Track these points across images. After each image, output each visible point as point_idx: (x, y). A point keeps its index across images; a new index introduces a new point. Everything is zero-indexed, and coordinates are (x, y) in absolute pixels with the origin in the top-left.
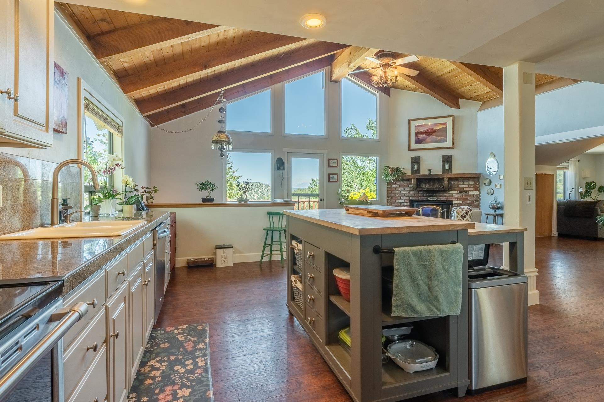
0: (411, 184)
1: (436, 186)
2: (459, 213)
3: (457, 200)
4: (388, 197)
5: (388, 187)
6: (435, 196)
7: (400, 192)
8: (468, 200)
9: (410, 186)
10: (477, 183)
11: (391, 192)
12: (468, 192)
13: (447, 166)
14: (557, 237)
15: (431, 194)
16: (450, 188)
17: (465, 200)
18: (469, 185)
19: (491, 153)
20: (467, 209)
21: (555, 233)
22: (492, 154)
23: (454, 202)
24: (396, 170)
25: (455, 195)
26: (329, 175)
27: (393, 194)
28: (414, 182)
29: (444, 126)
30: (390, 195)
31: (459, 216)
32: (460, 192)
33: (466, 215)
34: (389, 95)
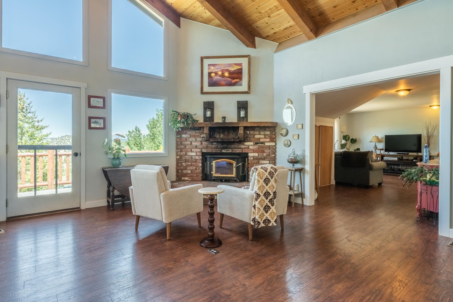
0: (203, 133)
1: (231, 136)
2: (261, 176)
3: (253, 152)
4: (177, 149)
5: (177, 137)
6: (230, 148)
7: (191, 143)
8: (264, 152)
9: (202, 136)
10: (274, 134)
11: (181, 143)
12: (265, 143)
13: (242, 114)
14: (335, 185)
15: (226, 146)
16: (245, 139)
17: (261, 153)
18: (265, 135)
19: (288, 99)
20: (271, 169)
21: (333, 182)
22: (289, 101)
23: (250, 155)
24: (187, 117)
25: (251, 147)
26: (90, 118)
27: (183, 146)
28: (206, 131)
29: (239, 67)
30: (179, 147)
31: (262, 181)
32: (256, 143)
33: (270, 178)
34: (178, 24)
